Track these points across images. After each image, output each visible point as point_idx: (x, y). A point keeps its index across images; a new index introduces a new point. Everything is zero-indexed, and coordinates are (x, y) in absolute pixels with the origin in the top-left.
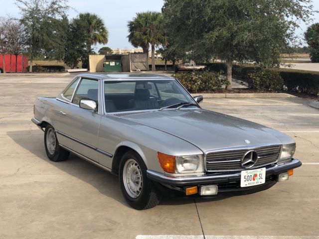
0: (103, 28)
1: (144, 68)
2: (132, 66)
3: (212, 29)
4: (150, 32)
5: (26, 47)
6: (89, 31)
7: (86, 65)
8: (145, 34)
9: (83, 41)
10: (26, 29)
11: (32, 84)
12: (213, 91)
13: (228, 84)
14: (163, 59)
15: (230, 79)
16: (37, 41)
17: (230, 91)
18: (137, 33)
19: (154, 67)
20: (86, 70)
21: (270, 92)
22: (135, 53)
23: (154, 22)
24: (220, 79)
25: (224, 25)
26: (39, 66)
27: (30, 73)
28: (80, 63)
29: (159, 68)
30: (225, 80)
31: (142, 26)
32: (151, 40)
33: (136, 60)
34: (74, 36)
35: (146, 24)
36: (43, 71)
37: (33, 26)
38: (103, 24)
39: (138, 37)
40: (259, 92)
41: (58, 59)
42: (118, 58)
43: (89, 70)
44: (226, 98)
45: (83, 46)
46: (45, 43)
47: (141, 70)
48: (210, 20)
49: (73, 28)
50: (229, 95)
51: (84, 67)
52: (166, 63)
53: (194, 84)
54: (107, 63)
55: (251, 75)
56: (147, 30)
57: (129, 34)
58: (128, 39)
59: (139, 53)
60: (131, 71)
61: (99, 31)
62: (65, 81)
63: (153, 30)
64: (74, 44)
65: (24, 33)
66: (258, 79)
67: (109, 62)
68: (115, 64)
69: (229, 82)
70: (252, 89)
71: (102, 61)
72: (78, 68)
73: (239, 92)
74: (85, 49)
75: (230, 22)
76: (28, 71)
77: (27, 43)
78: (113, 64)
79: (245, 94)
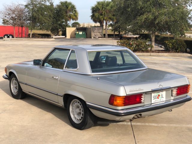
0: (75, 11)
1: (100, 36)
2: (93, 35)
3: (142, 14)
4: (105, 13)
5: (28, 22)
6: (66, 12)
7: (64, 34)
8: (101, 15)
9: (63, 18)
10: (29, 11)
11: (32, 45)
12: (143, 51)
13: (152, 47)
14: (112, 31)
15: (153, 44)
16: (35, 19)
17: (153, 52)
18: (97, 14)
19: (106, 35)
20: (64, 37)
21: (178, 52)
22: (95, 26)
23: (107, 7)
24: (147, 44)
25: (150, 12)
26: (36, 34)
27: (31, 38)
28: (61, 33)
29: (110, 36)
30: (150, 45)
31: (100, 10)
32: (105, 18)
33: (96, 31)
34: (57, 16)
35: (103, 8)
36: (38, 37)
37: (33, 9)
38: (75, 8)
39: (97, 16)
40: (171, 53)
41: (47, 30)
42: (84, 29)
43: (66, 37)
44: (150, 55)
45: (63, 22)
46: (40, 20)
47: (99, 37)
48: (142, 8)
49: (57, 11)
50: (152, 54)
51: (63, 35)
52: (114, 33)
53: (131, 47)
54: (77, 33)
55: (166, 42)
56: (103, 12)
57: (91, 14)
58: (91, 18)
59: (98, 27)
60: (92, 38)
61: (72, 12)
62: (52, 44)
63: (106, 12)
64: (57, 21)
65: (27, 13)
66: (171, 44)
67: (79, 32)
68: (83, 33)
69: (152, 46)
70: (167, 50)
71: (74, 31)
72: (59, 35)
73: (159, 52)
74: (64, 23)
75: (154, 10)
76: (29, 37)
77: (29, 20)
78: (81, 33)
79: (162, 54)
